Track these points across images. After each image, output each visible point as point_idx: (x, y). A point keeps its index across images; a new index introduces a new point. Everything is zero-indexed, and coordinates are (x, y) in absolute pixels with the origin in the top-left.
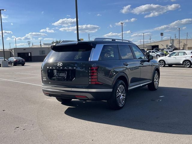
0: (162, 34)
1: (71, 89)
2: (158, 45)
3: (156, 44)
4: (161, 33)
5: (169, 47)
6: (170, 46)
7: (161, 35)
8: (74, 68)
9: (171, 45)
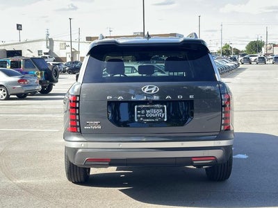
0: (19, 27)
1: (182, 144)
2: (21, 51)
3: (17, 48)
4: (18, 25)
5: (43, 55)
6: (47, 54)
7: (18, 29)
8: (190, 97)
9: (47, 51)
